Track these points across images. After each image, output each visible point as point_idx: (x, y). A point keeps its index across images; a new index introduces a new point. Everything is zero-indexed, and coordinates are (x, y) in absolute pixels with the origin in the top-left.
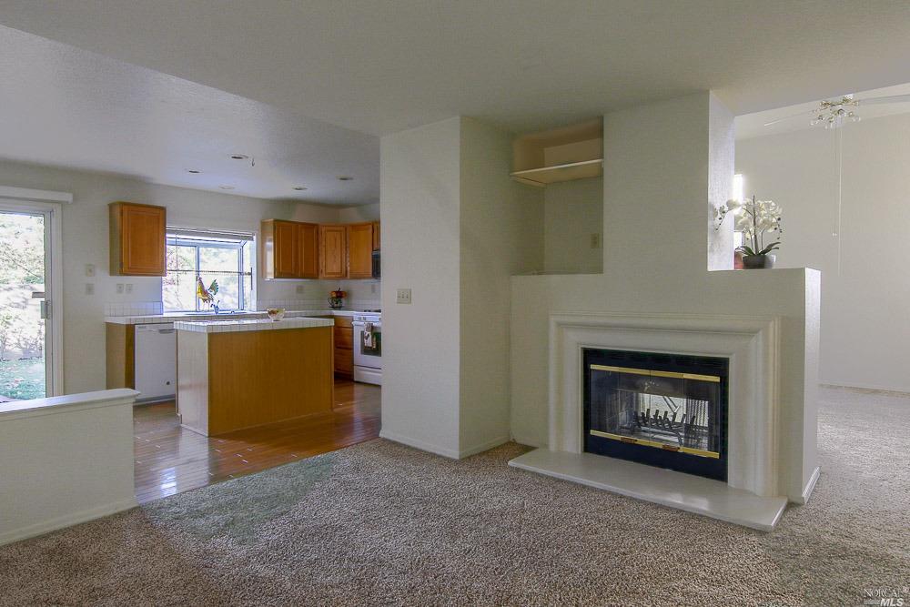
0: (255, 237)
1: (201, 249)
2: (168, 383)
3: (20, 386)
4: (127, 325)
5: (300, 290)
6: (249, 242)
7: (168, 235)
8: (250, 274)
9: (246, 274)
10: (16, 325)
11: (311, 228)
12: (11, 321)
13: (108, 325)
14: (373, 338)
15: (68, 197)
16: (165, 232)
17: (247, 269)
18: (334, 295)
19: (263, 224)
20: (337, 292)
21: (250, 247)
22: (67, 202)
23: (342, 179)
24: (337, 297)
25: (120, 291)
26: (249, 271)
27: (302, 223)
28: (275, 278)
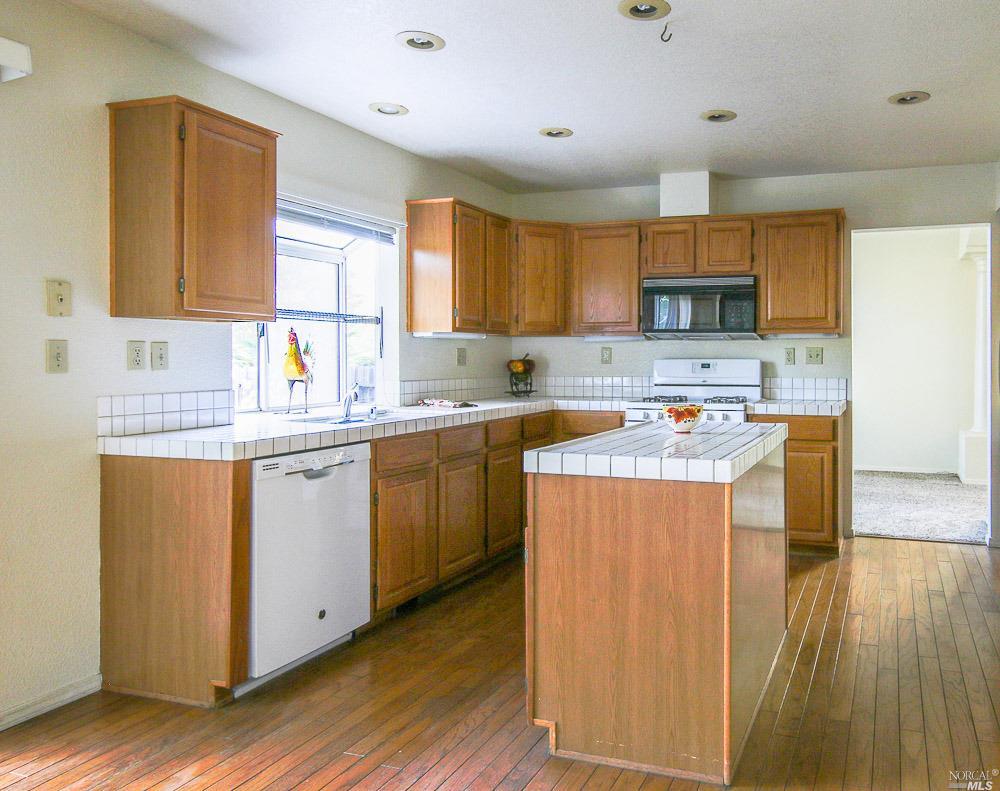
0: (396, 237)
2: (322, 615)
4: (235, 462)
5: (462, 357)
8: (379, 321)
17: (362, 306)
18: (520, 368)
19: (415, 214)
20: (526, 362)
24: (524, 371)
25: (136, 362)
26: (374, 313)
27: (493, 215)
28: (455, 329)
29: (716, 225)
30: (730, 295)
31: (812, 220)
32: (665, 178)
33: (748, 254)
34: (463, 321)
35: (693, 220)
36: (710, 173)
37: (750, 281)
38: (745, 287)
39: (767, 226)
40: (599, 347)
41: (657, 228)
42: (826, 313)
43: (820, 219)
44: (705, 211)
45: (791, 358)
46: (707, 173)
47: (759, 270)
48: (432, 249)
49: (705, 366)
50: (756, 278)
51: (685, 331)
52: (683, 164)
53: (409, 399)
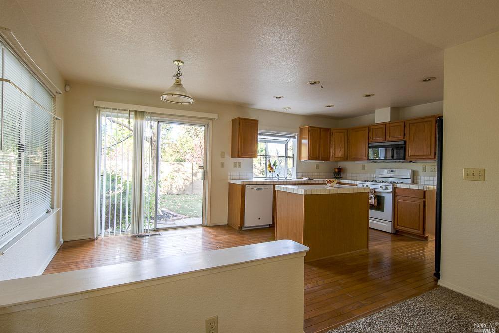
0: (296, 137)
1: (269, 144)
2: (259, 218)
3: (180, 208)
4: (242, 185)
5: (318, 167)
6: (292, 139)
7: (259, 137)
8: (293, 158)
9: (290, 157)
10: (176, 179)
11: (327, 130)
12: (174, 178)
13: (230, 184)
14: (375, 198)
15: (215, 116)
16: (258, 135)
17: (290, 154)
18: (337, 170)
19: (301, 130)
20: (338, 169)
21: (292, 143)
22: (214, 119)
23: (366, 96)
24: (338, 172)
25: (235, 166)
26: (292, 156)
27: (323, 129)
28: (308, 160)
29: (392, 125)
30: (398, 147)
31: (425, 120)
32: (377, 111)
33: (403, 134)
34: (311, 157)
35: (385, 124)
36: (391, 108)
37: (403, 143)
38: (402, 144)
39: (409, 124)
40: (361, 165)
41: (374, 127)
42: (431, 153)
43: (428, 120)
44: (389, 120)
45: (424, 169)
46: (390, 108)
47: (406, 139)
48: (305, 139)
49: (392, 171)
50: (405, 142)
51: (383, 160)
52: (382, 106)
53: (299, 177)
